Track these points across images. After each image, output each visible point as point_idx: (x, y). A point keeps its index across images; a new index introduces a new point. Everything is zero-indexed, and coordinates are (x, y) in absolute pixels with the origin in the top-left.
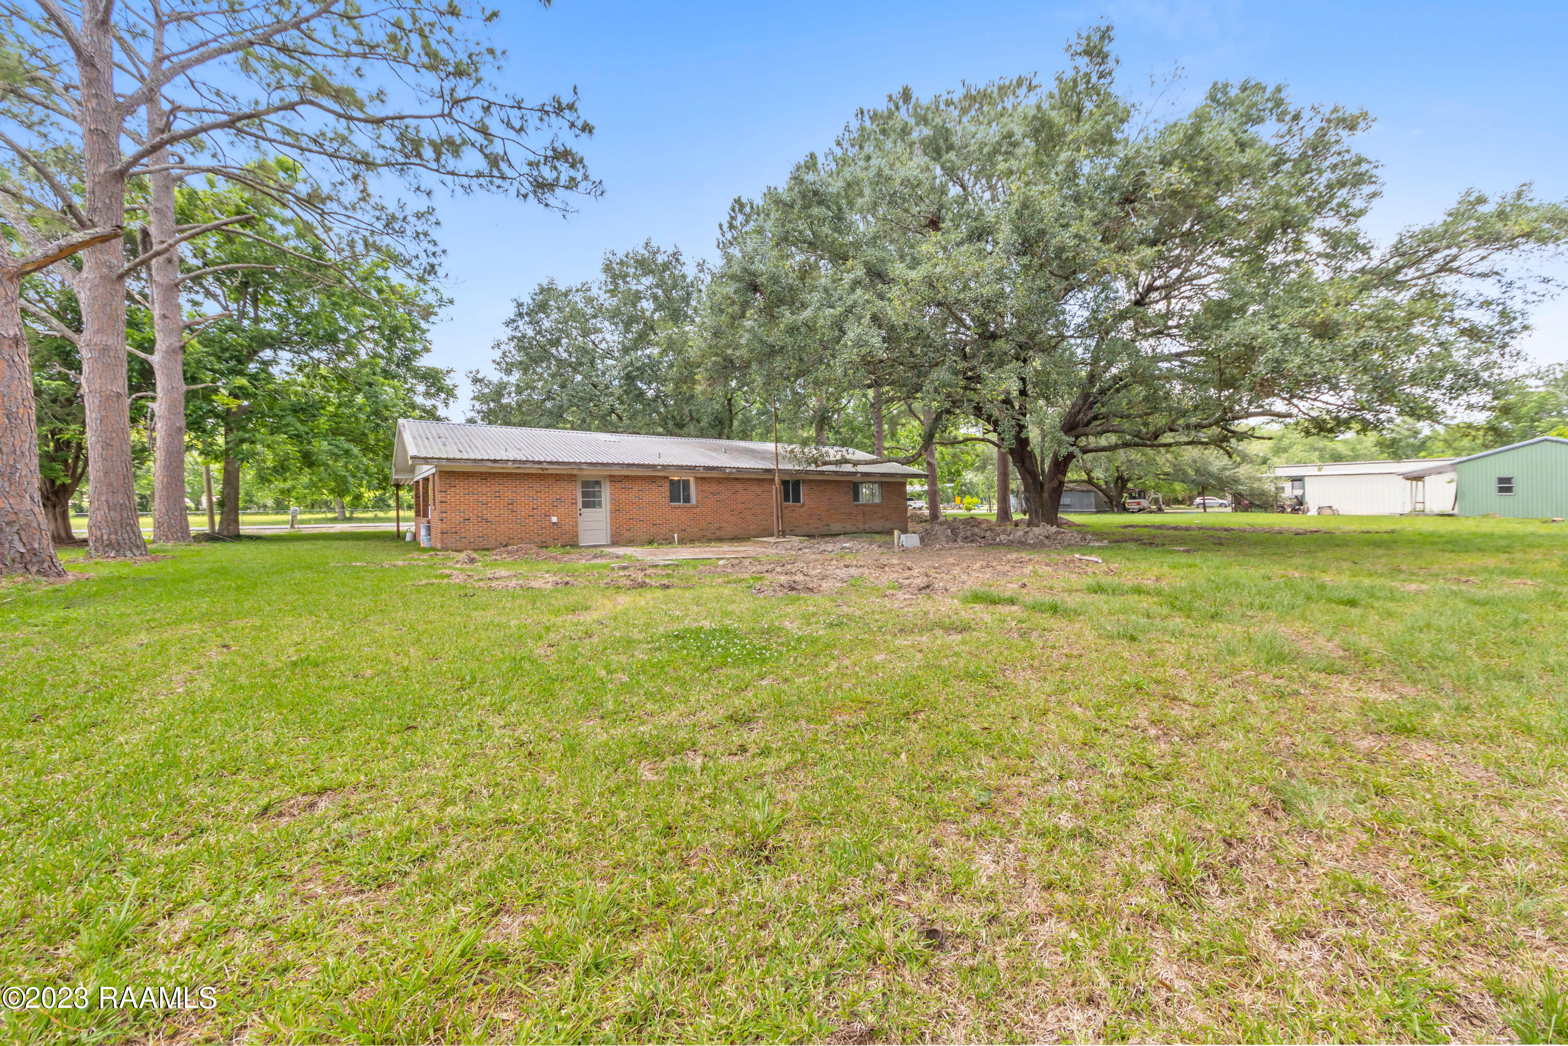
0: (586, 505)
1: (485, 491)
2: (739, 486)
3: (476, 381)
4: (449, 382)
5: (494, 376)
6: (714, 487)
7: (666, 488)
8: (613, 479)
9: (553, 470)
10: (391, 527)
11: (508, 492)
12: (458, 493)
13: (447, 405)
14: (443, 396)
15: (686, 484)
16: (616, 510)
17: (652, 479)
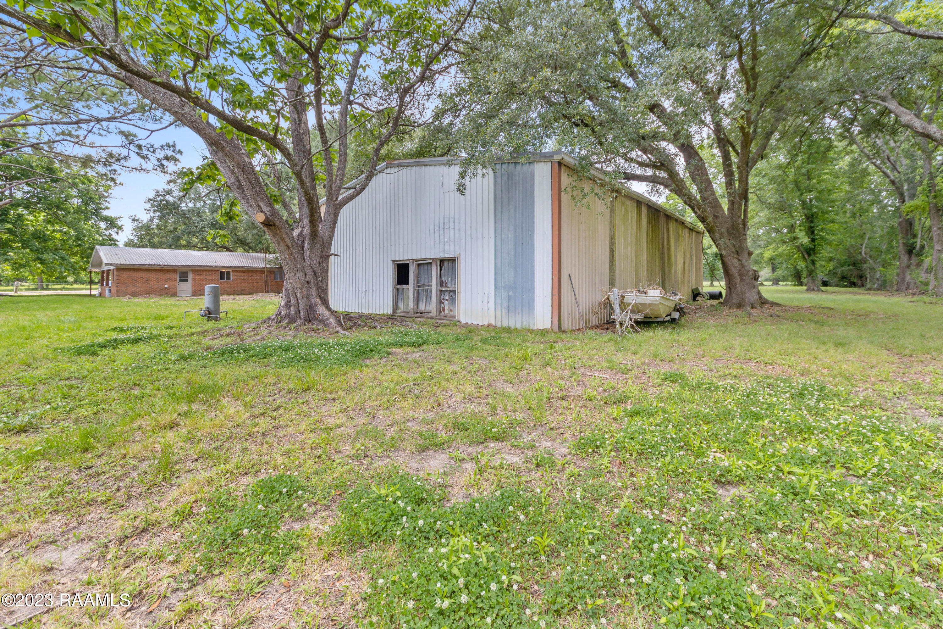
0: (181, 281)
1: (136, 275)
2: (253, 274)
3: (134, 220)
4: (119, 223)
5: (145, 218)
6: (241, 274)
7: (218, 275)
8: (193, 271)
9: (165, 268)
10: (88, 292)
11: (146, 276)
12: (125, 276)
13: (118, 233)
14: (115, 229)
15: (228, 273)
16: (194, 283)
17: (212, 271)
